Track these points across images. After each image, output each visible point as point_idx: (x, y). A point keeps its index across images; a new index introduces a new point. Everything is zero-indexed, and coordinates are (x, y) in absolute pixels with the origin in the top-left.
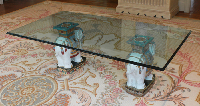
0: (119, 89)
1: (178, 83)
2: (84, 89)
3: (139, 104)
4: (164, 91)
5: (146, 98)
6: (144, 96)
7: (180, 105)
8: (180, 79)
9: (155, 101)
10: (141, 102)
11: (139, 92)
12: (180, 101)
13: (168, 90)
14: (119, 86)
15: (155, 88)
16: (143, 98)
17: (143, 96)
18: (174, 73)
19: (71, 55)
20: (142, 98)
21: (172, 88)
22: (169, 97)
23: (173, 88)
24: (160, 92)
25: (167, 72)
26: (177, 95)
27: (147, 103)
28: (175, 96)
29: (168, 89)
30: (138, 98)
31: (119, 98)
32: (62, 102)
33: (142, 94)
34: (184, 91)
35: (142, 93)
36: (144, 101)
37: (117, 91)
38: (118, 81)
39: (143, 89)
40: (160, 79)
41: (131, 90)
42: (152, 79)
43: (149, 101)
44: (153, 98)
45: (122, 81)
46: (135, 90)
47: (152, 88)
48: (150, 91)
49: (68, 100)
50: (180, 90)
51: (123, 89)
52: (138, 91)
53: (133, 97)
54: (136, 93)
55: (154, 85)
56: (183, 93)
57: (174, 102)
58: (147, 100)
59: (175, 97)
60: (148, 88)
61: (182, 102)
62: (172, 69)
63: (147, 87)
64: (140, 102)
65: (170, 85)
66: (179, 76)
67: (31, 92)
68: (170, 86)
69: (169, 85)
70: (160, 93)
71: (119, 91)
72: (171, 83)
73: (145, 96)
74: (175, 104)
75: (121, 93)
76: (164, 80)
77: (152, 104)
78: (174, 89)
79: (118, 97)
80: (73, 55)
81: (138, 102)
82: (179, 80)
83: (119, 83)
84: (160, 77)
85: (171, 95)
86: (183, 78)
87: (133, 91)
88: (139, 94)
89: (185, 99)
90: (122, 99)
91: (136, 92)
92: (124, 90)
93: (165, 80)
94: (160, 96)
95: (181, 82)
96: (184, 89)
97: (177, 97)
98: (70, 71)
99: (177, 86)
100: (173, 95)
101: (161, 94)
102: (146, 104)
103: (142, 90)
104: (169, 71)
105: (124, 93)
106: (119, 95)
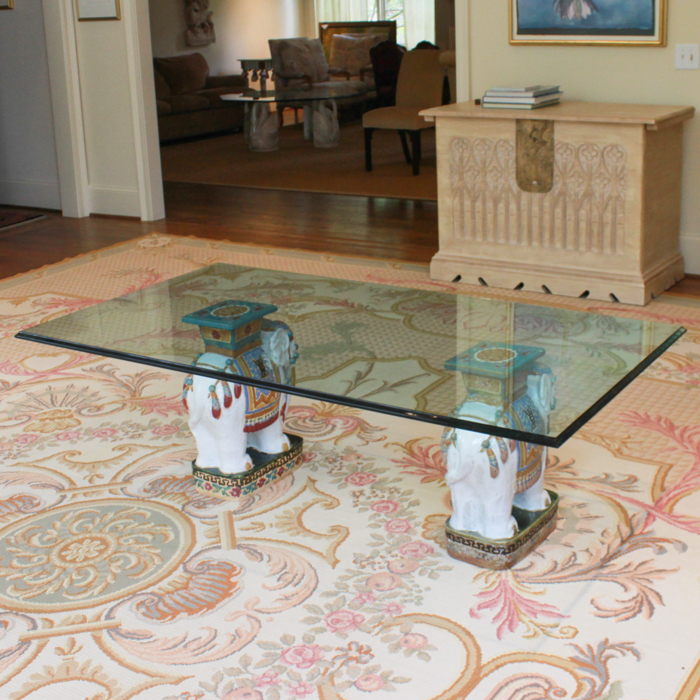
0: (422, 545)
1: (646, 525)
2: (294, 543)
3: (492, 592)
4: (587, 550)
5: (520, 573)
6: (513, 568)
7: (642, 594)
8: (653, 512)
9: (551, 581)
10: (499, 585)
11: (494, 549)
12: (645, 583)
13: (606, 546)
14: (423, 535)
15: (557, 542)
16: (507, 575)
17: (509, 566)
18: (634, 491)
19: (249, 424)
20: (504, 573)
21: (618, 541)
22: (605, 571)
23: (623, 542)
24: (574, 555)
25: (606, 490)
26: (637, 563)
27: (522, 588)
28: (626, 567)
29: (603, 543)
30: (491, 572)
31: (421, 573)
32: (211, 586)
33: (503, 557)
34: (662, 550)
35: (504, 553)
36: (511, 582)
37: (416, 551)
38: (421, 519)
39: (508, 539)
40: (577, 512)
41: (463, 543)
42: (543, 508)
43: (530, 583)
44: (545, 574)
45: (437, 518)
46: (479, 544)
47: (545, 542)
48: (537, 550)
49: (233, 580)
50: (647, 546)
51: (436, 547)
52: (489, 547)
53: (474, 570)
54: (484, 556)
56: (660, 556)
57: (622, 585)
58: (524, 579)
59: (626, 570)
60: (528, 536)
61: (650, 586)
62: (626, 478)
63: (523, 533)
64: (496, 585)
65: (613, 531)
66: (650, 502)
67: (97, 554)
68: (615, 535)
69: (609, 530)
70: (573, 558)
71: (420, 552)
72: (618, 527)
74: (626, 590)
75: (430, 558)
76: (593, 514)
77: (542, 590)
78: (627, 545)
79: (417, 571)
80: (253, 424)
81: (488, 585)
82: (649, 514)
83: (424, 527)
84: (580, 506)
85: (612, 562)
86: (666, 509)
87: (470, 548)
88: (496, 557)
89: (662, 575)
90: (430, 576)
91: (483, 549)
92: (441, 546)
93: (596, 517)
94: (570, 566)
95: (654, 520)
96: (665, 545)
97: (635, 569)
98: (242, 484)
99: (641, 533)
100: (620, 562)
101: (577, 562)
102: (517, 591)
103: (504, 542)
104: (616, 487)
105: (439, 559)
106: (422, 563)
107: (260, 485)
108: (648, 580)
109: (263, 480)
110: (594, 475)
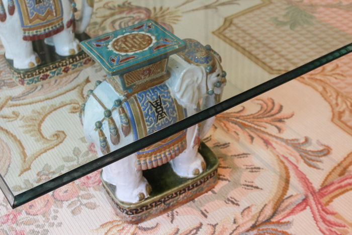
1: (293, 212)
4: (214, 226)
6: (140, 225)
8: (311, 198)
11: (120, 208)
13: (235, 226)
16: (130, 230)
17: (136, 223)
18: (315, 167)
20: (129, 227)
21: (250, 224)
23: (254, 227)
25: (291, 158)
29: (235, 222)
30: (119, 223)
31: (70, 205)
33: (127, 216)
39: (131, 204)
40: (246, 176)
42: (191, 176)
55: (210, 192)
62: (321, 148)
65: (255, 211)
66: (317, 186)
68: (253, 216)
69: (253, 209)
71: (91, 181)
72: (265, 205)
73: (144, 225)
76: (256, 184)
79: (70, 201)
80: (31, 35)
82: (305, 200)
86: (324, 200)
88: (122, 214)
90: (73, 211)
93: (257, 188)
95: (305, 208)
98: (25, 78)
99: (278, 223)
103: (127, 206)
104: (302, 157)
107: (43, 79)
109: (47, 76)
110: (294, 137)
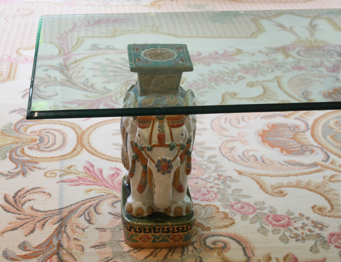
7: (20, 208)
12: (22, 216)
15: (113, 230)
22: (57, 218)
23: (60, 245)
24: (89, 221)
26: (37, 231)
27: (103, 191)
28: (43, 225)
29: (75, 239)
34: (23, 246)
43: (102, 195)
50: (37, 247)
56: (23, 241)
57: (37, 211)
59: (42, 222)
61: (17, 216)
70: (88, 218)
74: (32, 208)
78: (55, 242)
85: (57, 225)
89: (12, 226)
94: (85, 213)
96: (23, 253)
97: (35, 225)
100: (50, 228)
101: (83, 217)
108: (20, 219)
